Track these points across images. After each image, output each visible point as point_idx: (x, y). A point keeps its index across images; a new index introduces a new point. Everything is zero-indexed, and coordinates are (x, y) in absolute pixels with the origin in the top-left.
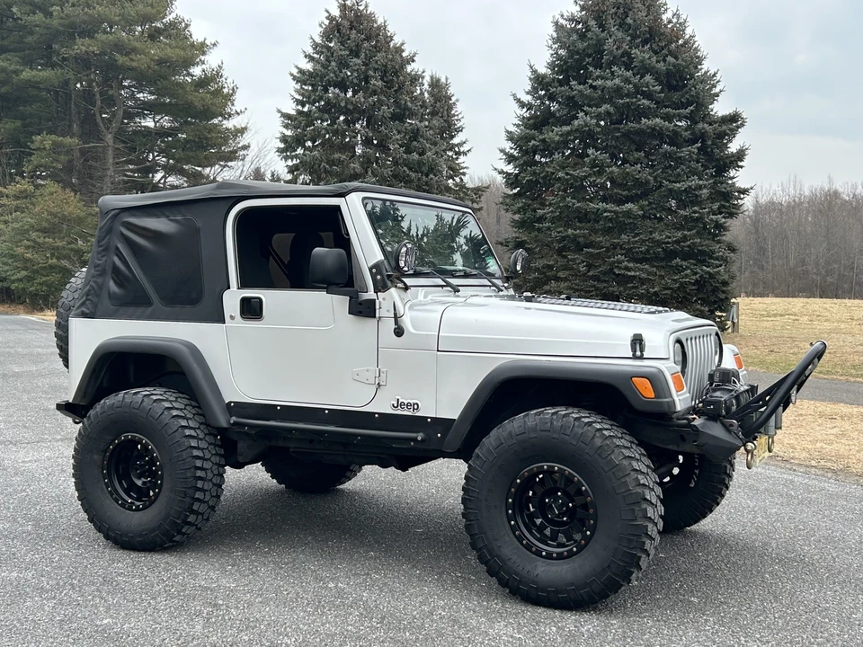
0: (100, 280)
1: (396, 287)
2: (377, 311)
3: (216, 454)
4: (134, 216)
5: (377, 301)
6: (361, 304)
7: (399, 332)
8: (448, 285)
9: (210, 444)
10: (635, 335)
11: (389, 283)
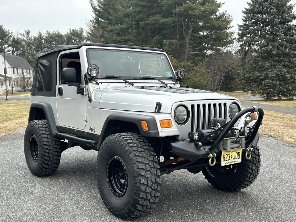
0: (35, 82)
1: (92, 83)
2: (85, 92)
3: (56, 144)
4: (42, 60)
5: (85, 89)
6: (80, 89)
7: (90, 100)
8: (127, 82)
9: (53, 140)
10: (157, 102)
11: (88, 81)
